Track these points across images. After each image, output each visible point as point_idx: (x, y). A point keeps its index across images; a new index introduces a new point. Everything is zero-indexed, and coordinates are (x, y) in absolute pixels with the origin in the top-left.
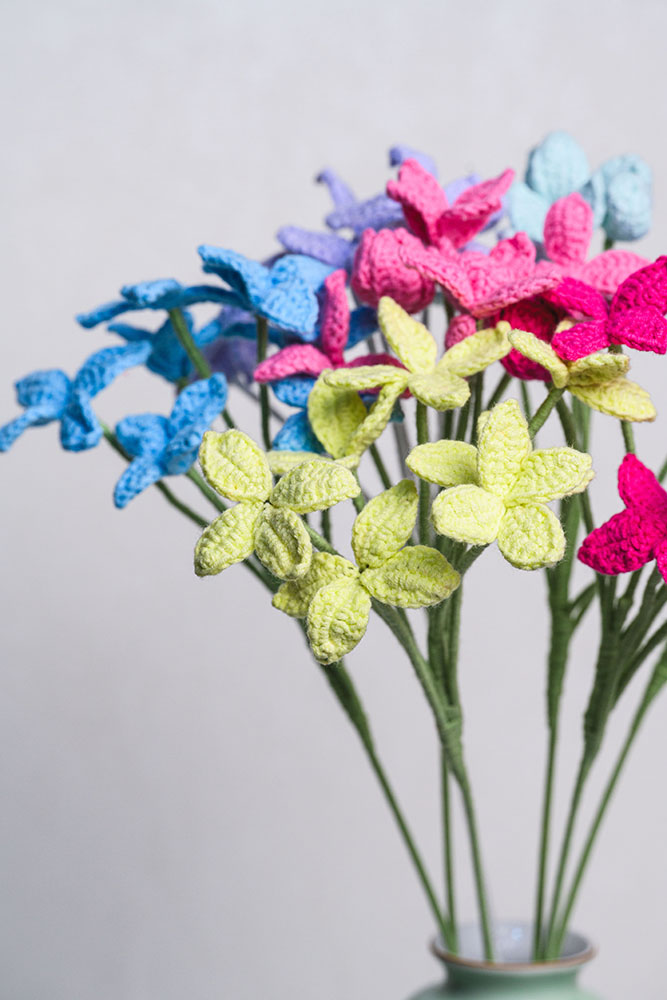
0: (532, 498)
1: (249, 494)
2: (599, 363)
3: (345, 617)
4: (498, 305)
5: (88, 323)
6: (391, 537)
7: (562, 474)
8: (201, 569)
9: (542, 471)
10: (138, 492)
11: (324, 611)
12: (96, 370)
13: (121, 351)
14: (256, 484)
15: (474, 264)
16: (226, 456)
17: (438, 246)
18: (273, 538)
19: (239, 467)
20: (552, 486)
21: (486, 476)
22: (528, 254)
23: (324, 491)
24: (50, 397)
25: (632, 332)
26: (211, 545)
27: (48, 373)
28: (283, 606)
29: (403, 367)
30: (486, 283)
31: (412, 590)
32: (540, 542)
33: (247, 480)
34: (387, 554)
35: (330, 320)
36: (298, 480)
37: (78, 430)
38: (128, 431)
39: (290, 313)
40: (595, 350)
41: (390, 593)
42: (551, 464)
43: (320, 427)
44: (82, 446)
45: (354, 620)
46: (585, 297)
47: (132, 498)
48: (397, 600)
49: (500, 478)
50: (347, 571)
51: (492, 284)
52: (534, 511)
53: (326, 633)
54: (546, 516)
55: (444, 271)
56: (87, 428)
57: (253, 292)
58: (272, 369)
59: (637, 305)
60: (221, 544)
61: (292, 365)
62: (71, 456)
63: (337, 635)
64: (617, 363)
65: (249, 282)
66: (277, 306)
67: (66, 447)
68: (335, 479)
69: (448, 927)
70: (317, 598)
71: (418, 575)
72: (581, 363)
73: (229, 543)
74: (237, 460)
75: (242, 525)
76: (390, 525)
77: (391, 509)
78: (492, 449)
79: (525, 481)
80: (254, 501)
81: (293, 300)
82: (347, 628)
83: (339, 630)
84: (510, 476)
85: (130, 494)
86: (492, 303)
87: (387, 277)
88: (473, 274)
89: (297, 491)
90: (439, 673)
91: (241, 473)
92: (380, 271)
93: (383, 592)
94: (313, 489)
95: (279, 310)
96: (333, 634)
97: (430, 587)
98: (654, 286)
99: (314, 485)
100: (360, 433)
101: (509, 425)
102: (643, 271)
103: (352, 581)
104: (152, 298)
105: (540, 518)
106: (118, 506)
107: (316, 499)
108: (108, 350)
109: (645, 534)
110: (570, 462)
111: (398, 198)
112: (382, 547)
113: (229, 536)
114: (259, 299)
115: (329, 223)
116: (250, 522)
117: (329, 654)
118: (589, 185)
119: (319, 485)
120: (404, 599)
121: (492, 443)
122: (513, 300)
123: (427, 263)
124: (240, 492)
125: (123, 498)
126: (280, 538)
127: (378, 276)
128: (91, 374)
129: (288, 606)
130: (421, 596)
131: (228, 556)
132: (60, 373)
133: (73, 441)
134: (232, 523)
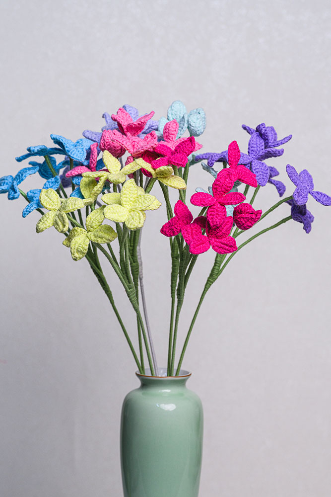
0: (136, 209)
1: (53, 208)
2: (163, 169)
3: (81, 246)
4: (138, 153)
5: (19, 160)
6: (97, 222)
7: (146, 201)
8: (38, 231)
9: (140, 201)
10: (30, 212)
11: (75, 244)
12: (20, 175)
13: (29, 169)
14: (55, 205)
15: (134, 140)
16: (47, 196)
17: (126, 135)
18: (58, 220)
19: (51, 200)
20: (142, 205)
21: (123, 202)
22: (155, 138)
23: (73, 206)
24: (7, 184)
25: (175, 160)
26: (41, 223)
27: (7, 177)
28: (65, 244)
29: (109, 172)
30: (137, 146)
31: (101, 238)
32: (137, 222)
33: (53, 204)
34: (95, 227)
35: (91, 158)
36: (67, 203)
37: (13, 193)
38: (30, 194)
39: (77, 155)
40: (163, 165)
41: (95, 239)
42: (143, 199)
43: (83, 191)
44: (13, 198)
45: (84, 247)
46: (165, 150)
47: (28, 214)
48: (97, 241)
49: (127, 203)
50: (84, 233)
51: (139, 146)
52: (136, 212)
53: (76, 251)
54: (139, 214)
55: (123, 142)
56: (15, 192)
57: (66, 149)
58: (71, 173)
59: (180, 152)
60: (44, 223)
61: (77, 172)
62: (10, 201)
63: (79, 251)
64: (168, 169)
65: (65, 146)
66: (73, 153)
67: (9, 199)
68: (77, 202)
69: (141, 368)
70: (73, 240)
71: (103, 233)
72: (158, 169)
73: (46, 222)
74: (50, 197)
75: (50, 217)
76: (97, 218)
77: (98, 214)
78: (125, 194)
79: (135, 204)
80: (55, 210)
81: (79, 151)
82: (82, 249)
83: (79, 250)
84: (131, 203)
85: (27, 213)
86: (137, 152)
87: (109, 145)
88: (133, 143)
89: (66, 206)
90: (124, 272)
91: (51, 201)
92: (107, 143)
93: (93, 238)
94: (70, 205)
95: (74, 154)
96: (78, 251)
97: (107, 237)
98: (185, 147)
99: (70, 204)
100: (93, 192)
101: (131, 187)
102: (183, 142)
103: (85, 235)
104: (36, 151)
105: (137, 214)
106: (24, 217)
107: (71, 208)
108: (25, 169)
109: (179, 224)
110: (149, 198)
111: (115, 120)
112: (94, 225)
113: (46, 220)
114: (69, 151)
115: (102, 130)
116: (53, 216)
117: (77, 258)
118: (183, 117)
119: (72, 204)
120: (100, 241)
121: (125, 192)
122: (143, 151)
123: (118, 139)
124: (51, 207)
125: (25, 214)
126: (60, 219)
127: (106, 144)
128: (19, 176)
129: (67, 244)
130: (104, 240)
131: (45, 226)
132: (11, 176)
133: (11, 197)
134: (47, 216)
